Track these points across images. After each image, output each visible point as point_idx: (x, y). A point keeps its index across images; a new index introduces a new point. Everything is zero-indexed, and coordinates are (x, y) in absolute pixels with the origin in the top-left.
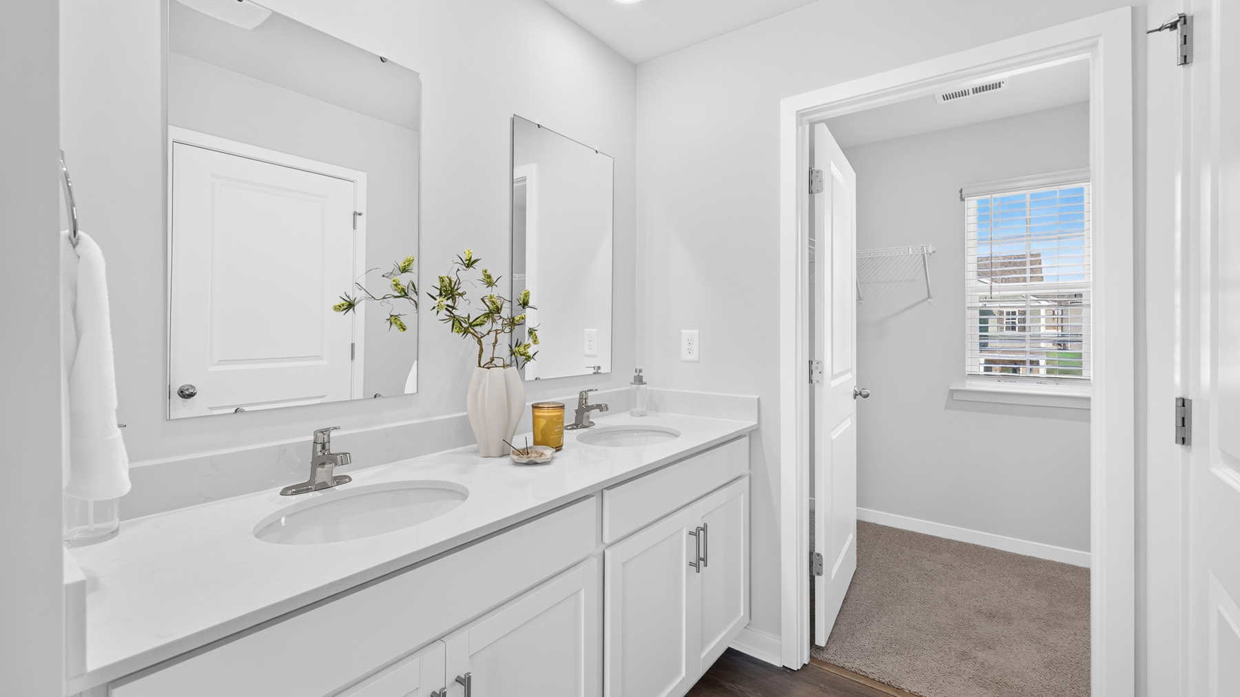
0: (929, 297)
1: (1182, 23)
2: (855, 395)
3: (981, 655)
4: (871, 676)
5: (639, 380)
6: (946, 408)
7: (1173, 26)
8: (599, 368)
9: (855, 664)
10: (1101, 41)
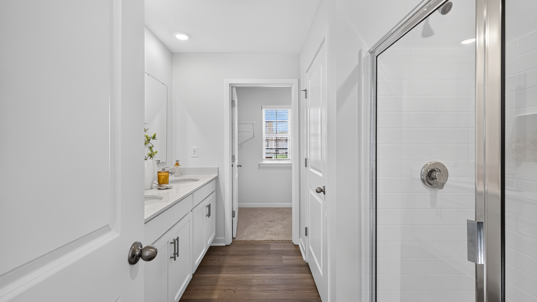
0: (254, 137)
1: (306, 90)
2: (238, 166)
3: (270, 230)
4: (248, 240)
5: (177, 164)
6: (258, 169)
7: (304, 91)
8: (160, 161)
9: (244, 239)
10: (294, 84)
